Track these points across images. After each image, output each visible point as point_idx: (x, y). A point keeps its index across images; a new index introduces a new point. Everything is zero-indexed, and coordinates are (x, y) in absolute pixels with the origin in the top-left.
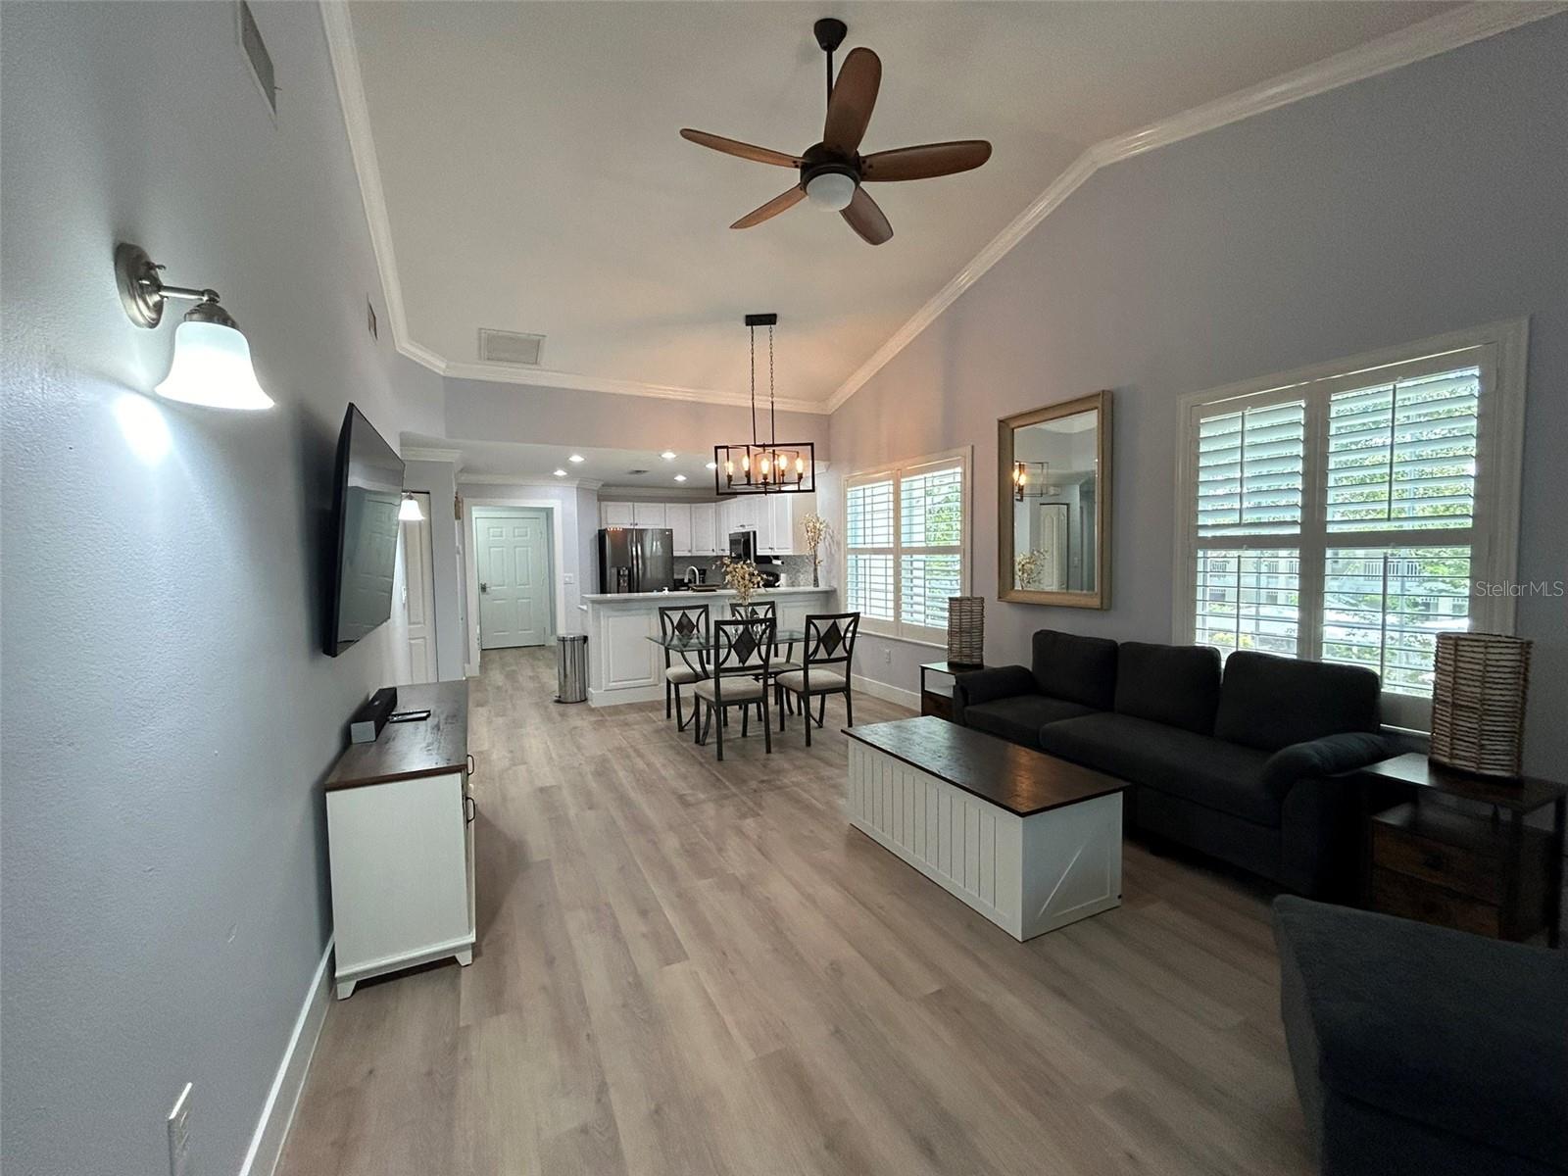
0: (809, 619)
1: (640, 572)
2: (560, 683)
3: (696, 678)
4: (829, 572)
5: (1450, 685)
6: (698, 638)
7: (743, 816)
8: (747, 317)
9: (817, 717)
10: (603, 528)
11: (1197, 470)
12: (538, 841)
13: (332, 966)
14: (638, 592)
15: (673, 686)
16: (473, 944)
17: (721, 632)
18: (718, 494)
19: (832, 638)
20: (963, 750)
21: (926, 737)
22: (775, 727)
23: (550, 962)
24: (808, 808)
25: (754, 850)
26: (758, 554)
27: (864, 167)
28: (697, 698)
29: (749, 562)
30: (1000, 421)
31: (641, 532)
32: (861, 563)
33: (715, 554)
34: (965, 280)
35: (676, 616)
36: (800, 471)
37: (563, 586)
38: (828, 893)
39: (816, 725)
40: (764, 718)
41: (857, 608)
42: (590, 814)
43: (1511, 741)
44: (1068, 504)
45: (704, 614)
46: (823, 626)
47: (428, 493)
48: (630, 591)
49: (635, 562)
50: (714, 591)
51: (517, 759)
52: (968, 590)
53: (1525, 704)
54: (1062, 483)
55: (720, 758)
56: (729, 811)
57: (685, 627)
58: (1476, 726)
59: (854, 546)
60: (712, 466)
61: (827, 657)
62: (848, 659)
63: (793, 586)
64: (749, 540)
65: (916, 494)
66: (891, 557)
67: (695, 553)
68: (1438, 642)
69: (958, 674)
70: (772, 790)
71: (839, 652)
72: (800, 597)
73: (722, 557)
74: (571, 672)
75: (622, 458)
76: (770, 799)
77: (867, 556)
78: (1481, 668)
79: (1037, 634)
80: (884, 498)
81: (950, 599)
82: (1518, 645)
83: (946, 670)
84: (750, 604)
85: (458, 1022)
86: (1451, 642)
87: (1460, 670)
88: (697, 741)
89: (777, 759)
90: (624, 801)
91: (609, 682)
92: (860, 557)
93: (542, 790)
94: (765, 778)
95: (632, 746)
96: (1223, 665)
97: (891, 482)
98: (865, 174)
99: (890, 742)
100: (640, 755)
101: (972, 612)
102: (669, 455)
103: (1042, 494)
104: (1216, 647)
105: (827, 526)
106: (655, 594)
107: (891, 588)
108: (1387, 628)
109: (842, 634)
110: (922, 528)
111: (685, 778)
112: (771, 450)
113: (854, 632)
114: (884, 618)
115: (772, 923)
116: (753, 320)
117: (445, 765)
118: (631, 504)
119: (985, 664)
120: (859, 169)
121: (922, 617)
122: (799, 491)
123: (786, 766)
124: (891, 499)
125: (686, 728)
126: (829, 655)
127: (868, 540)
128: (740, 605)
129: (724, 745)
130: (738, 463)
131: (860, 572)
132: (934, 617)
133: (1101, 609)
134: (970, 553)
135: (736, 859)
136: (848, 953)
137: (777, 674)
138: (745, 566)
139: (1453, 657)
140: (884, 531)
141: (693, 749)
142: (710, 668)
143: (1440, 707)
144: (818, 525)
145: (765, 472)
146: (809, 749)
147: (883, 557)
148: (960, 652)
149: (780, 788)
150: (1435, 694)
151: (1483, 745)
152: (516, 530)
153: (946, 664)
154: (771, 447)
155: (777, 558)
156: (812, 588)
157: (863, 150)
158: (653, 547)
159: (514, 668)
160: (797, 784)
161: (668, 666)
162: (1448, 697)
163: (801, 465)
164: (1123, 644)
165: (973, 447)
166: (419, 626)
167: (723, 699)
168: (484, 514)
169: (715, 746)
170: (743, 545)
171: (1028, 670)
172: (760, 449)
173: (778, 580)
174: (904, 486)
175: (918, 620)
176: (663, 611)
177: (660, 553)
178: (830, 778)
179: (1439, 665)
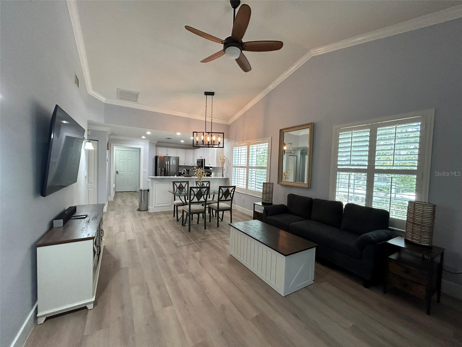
0: (220, 187)
1: (168, 170)
2: (139, 204)
3: (183, 204)
4: (227, 173)
5: (412, 217)
6: (185, 192)
7: (196, 251)
8: (205, 92)
9: (221, 218)
10: (157, 155)
11: (338, 148)
12: (125, 260)
13: (36, 312)
14: (167, 176)
15: (176, 207)
16: (94, 301)
17: (192, 191)
18: (193, 147)
19: (227, 193)
20: (266, 232)
21: (255, 227)
22: (208, 220)
23: (122, 307)
24: (217, 249)
25: (198, 263)
26: (205, 166)
27: (244, 46)
28: (183, 211)
29: (202, 168)
30: (280, 130)
31: (169, 157)
32: (237, 170)
33: (192, 165)
34: (271, 87)
35: (178, 184)
36: (219, 141)
37: (143, 173)
38: (222, 279)
39: (221, 220)
40: (204, 217)
41: (235, 184)
42: (144, 250)
43: (430, 235)
44: (297, 156)
45: (187, 184)
46: (224, 190)
47: (98, 141)
48: (164, 176)
49: (167, 166)
50: (191, 177)
51: (122, 229)
52: (269, 180)
53: (434, 224)
54: (295, 150)
55: (189, 231)
56: (191, 249)
57: (181, 188)
58: (420, 230)
59: (235, 165)
60: (192, 138)
61: (225, 199)
62: (232, 200)
63: (216, 176)
64: (203, 161)
65: (254, 150)
66: (246, 169)
67: (186, 165)
68: (409, 204)
69: (265, 206)
70: (205, 242)
71: (229, 198)
72: (218, 180)
73: (194, 166)
74: (143, 201)
75: (164, 134)
76: (205, 245)
77: (239, 168)
78: (422, 212)
79: (288, 195)
80: (245, 151)
81: (263, 183)
82: (432, 206)
83: (261, 205)
84: (202, 182)
85: (84, 333)
86: (413, 204)
87: (415, 212)
88: (183, 225)
89: (208, 231)
90: (156, 245)
91: (155, 204)
92: (236, 168)
93: (129, 241)
94: (204, 238)
95: (161, 226)
96: (344, 207)
97: (247, 146)
98: (244, 48)
99: (244, 229)
100: (163, 229)
101: (270, 187)
102: (178, 134)
103: (290, 153)
104: (342, 201)
105: (227, 159)
106: (172, 177)
107: (245, 178)
108: (392, 198)
109: (230, 192)
110: (255, 161)
111: (177, 237)
112: (211, 134)
113: (234, 192)
114: (243, 188)
115: (202, 290)
116: (207, 94)
117: (87, 237)
118: (166, 148)
119: (273, 203)
120: (243, 46)
121: (254, 188)
122: (219, 147)
123: (211, 233)
124: (247, 151)
125: (179, 220)
126: (226, 199)
127: (239, 163)
128: (199, 182)
129: (191, 226)
130: (200, 138)
131: (236, 173)
132: (258, 188)
133: (308, 188)
134: (270, 170)
135: (192, 266)
136: (227, 302)
137: (209, 204)
138: (201, 170)
139: (413, 208)
140: (244, 161)
141: (181, 227)
142: (188, 201)
143: (409, 223)
144: (224, 158)
145: (208, 140)
146: (219, 228)
147: (243, 169)
148: (266, 199)
149: (208, 241)
150: (407, 219)
151: (421, 236)
152: (129, 154)
153: (261, 203)
154: (211, 133)
155: (211, 167)
156: (221, 177)
157: (244, 40)
158: (173, 162)
159: (125, 198)
160: (213, 240)
161: (175, 200)
162: (411, 220)
163: (220, 139)
164: (314, 199)
165: (272, 137)
166: (92, 184)
167: (191, 212)
168: (117, 149)
169: (188, 227)
170: (201, 163)
171: (286, 206)
172: (207, 134)
173: (211, 174)
174: (250, 148)
175: (253, 188)
176: (174, 183)
177: (175, 164)
178: (224, 238)
179: (409, 210)
